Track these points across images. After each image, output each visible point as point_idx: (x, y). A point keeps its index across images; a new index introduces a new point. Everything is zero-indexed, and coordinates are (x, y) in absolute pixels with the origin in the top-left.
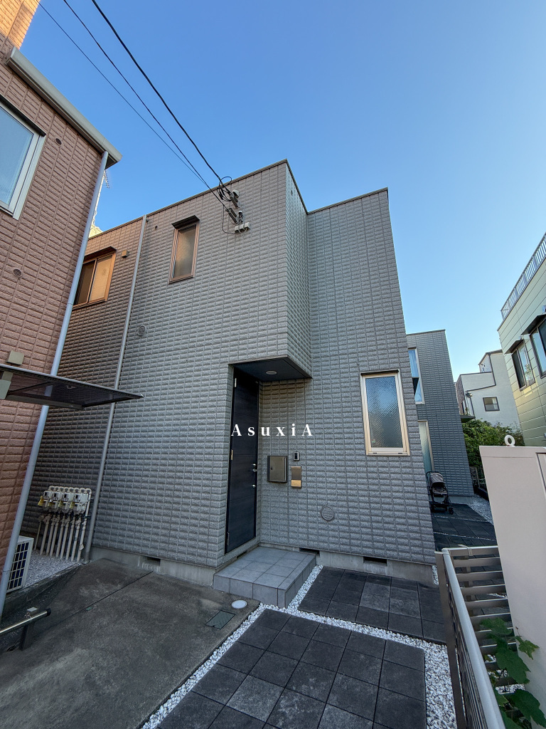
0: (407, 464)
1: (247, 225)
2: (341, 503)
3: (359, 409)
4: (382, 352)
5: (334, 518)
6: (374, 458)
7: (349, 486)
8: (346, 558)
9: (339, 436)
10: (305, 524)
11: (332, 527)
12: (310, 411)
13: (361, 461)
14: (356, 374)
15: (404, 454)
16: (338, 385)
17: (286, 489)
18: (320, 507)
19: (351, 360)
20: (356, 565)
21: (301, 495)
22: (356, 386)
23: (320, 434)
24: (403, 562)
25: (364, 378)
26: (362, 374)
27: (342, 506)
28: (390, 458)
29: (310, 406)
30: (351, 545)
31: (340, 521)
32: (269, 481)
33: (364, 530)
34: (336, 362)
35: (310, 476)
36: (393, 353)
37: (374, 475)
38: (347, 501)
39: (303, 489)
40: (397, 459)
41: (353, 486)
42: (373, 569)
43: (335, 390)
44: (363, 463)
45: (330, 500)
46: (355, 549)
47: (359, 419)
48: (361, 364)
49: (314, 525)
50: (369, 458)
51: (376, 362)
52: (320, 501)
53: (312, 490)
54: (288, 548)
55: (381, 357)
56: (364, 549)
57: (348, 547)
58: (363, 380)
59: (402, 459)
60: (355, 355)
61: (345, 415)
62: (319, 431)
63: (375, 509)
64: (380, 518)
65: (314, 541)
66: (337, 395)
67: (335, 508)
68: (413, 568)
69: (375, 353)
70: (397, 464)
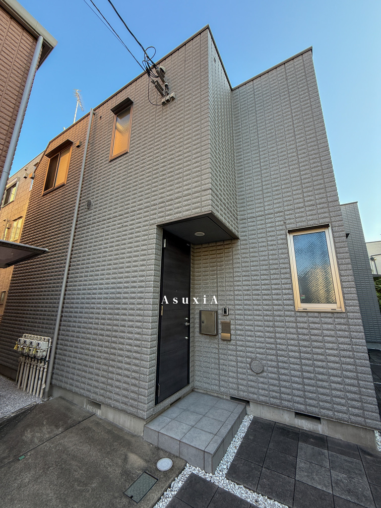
0: (342, 321)
1: (172, 95)
2: (270, 357)
3: (286, 266)
4: (310, 208)
5: (263, 371)
6: (304, 314)
7: (278, 341)
8: (276, 411)
9: (266, 292)
10: (235, 375)
11: (262, 380)
12: (238, 270)
13: (290, 316)
14: (283, 232)
15: (338, 310)
16: (264, 244)
17: (216, 341)
18: (248, 360)
19: (277, 219)
20: (287, 419)
21: (230, 347)
22: (283, 244)
23: (248, 290)
24: (339, 422)
25: (292, 236)
26: (290, 232)
27: (271, 360)
28: (322, 315)
29: (238, 265)
30: (281, 399)
31: (270, 375)
32: (200, 332)
33: (295, 385)
34: (263, 222)
35: (239, 330)
36: (323, 208)
37: (305, 331)
38: (277, 355)
39: (232, 342)
40: (330, 315)
41: (282, 341)
42: (305, 425)
43: (262, 249)
44: (292, 319)
45: (259, 353)
46: (286, 403)
47: (287, 276)
48: (288, 222)
49: (244, 376)
50: (298, 314)
51: (304, 219)
52: (249, 354)
53: (241, 343)
54: (220, 396)
55: (308, 213)
56: (296, 405)
57: (279, 401)
58: (290, 238)
59: (336, 315)
60: (281, 214)
61: (272, 272)
62: (247, 288)
63: (306, 365)
64: (312, 375)
65: (244, 391)
66: (264, 253)
67: (265, 362)
68: (351, 430)
69: (303, 210)
70: (330, 320)
